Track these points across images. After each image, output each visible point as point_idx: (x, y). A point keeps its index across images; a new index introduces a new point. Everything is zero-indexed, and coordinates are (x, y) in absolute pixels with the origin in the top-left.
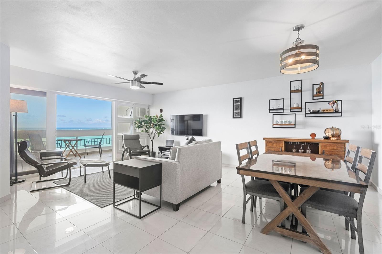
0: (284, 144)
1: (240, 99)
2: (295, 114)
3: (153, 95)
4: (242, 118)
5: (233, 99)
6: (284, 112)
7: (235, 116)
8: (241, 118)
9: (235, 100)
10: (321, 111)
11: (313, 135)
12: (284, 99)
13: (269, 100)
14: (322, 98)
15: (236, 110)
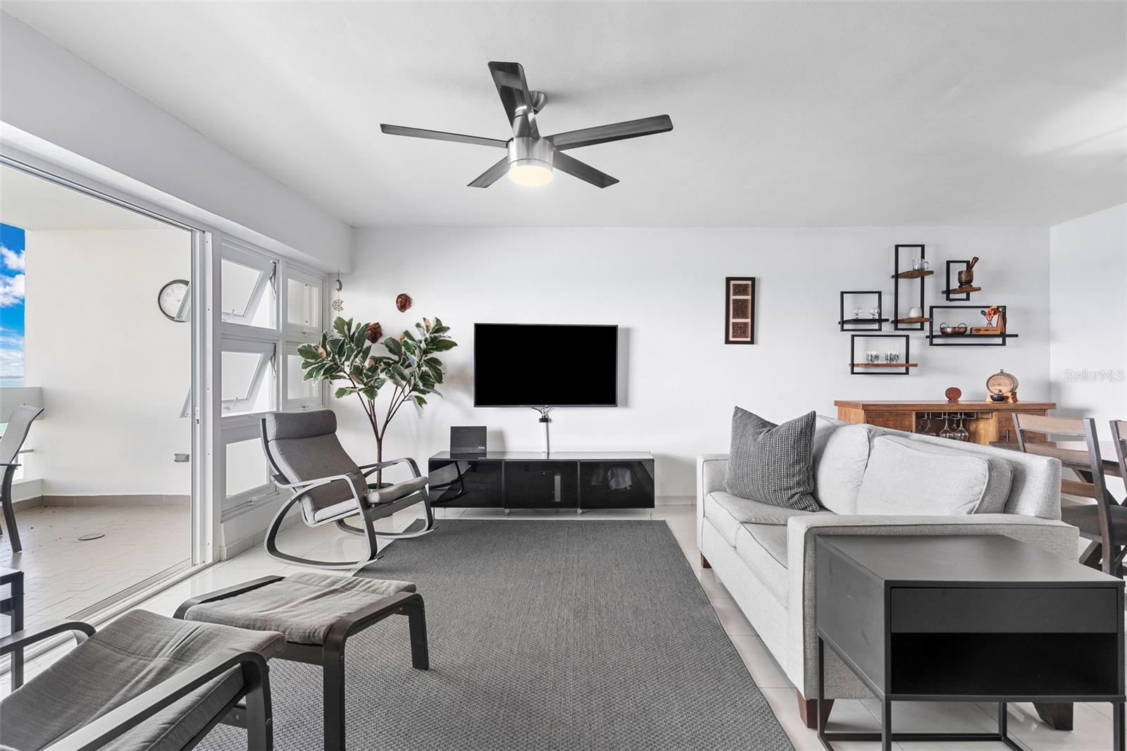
0: (914, 420)
1: (750, 282)
2: (907, 337)
3: (353, 227)
4: (757, 344)
5: (728, 280)
6: (880, 330)
7: (733, 337)
8: (752, 342)
9: (732, 282)
10: (968, 332)
11: (953, 393)
12: (880, 293)
13: (842, 293)
14: (965, 298)
15: (739, 317)
